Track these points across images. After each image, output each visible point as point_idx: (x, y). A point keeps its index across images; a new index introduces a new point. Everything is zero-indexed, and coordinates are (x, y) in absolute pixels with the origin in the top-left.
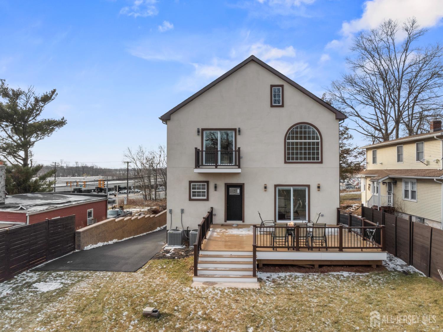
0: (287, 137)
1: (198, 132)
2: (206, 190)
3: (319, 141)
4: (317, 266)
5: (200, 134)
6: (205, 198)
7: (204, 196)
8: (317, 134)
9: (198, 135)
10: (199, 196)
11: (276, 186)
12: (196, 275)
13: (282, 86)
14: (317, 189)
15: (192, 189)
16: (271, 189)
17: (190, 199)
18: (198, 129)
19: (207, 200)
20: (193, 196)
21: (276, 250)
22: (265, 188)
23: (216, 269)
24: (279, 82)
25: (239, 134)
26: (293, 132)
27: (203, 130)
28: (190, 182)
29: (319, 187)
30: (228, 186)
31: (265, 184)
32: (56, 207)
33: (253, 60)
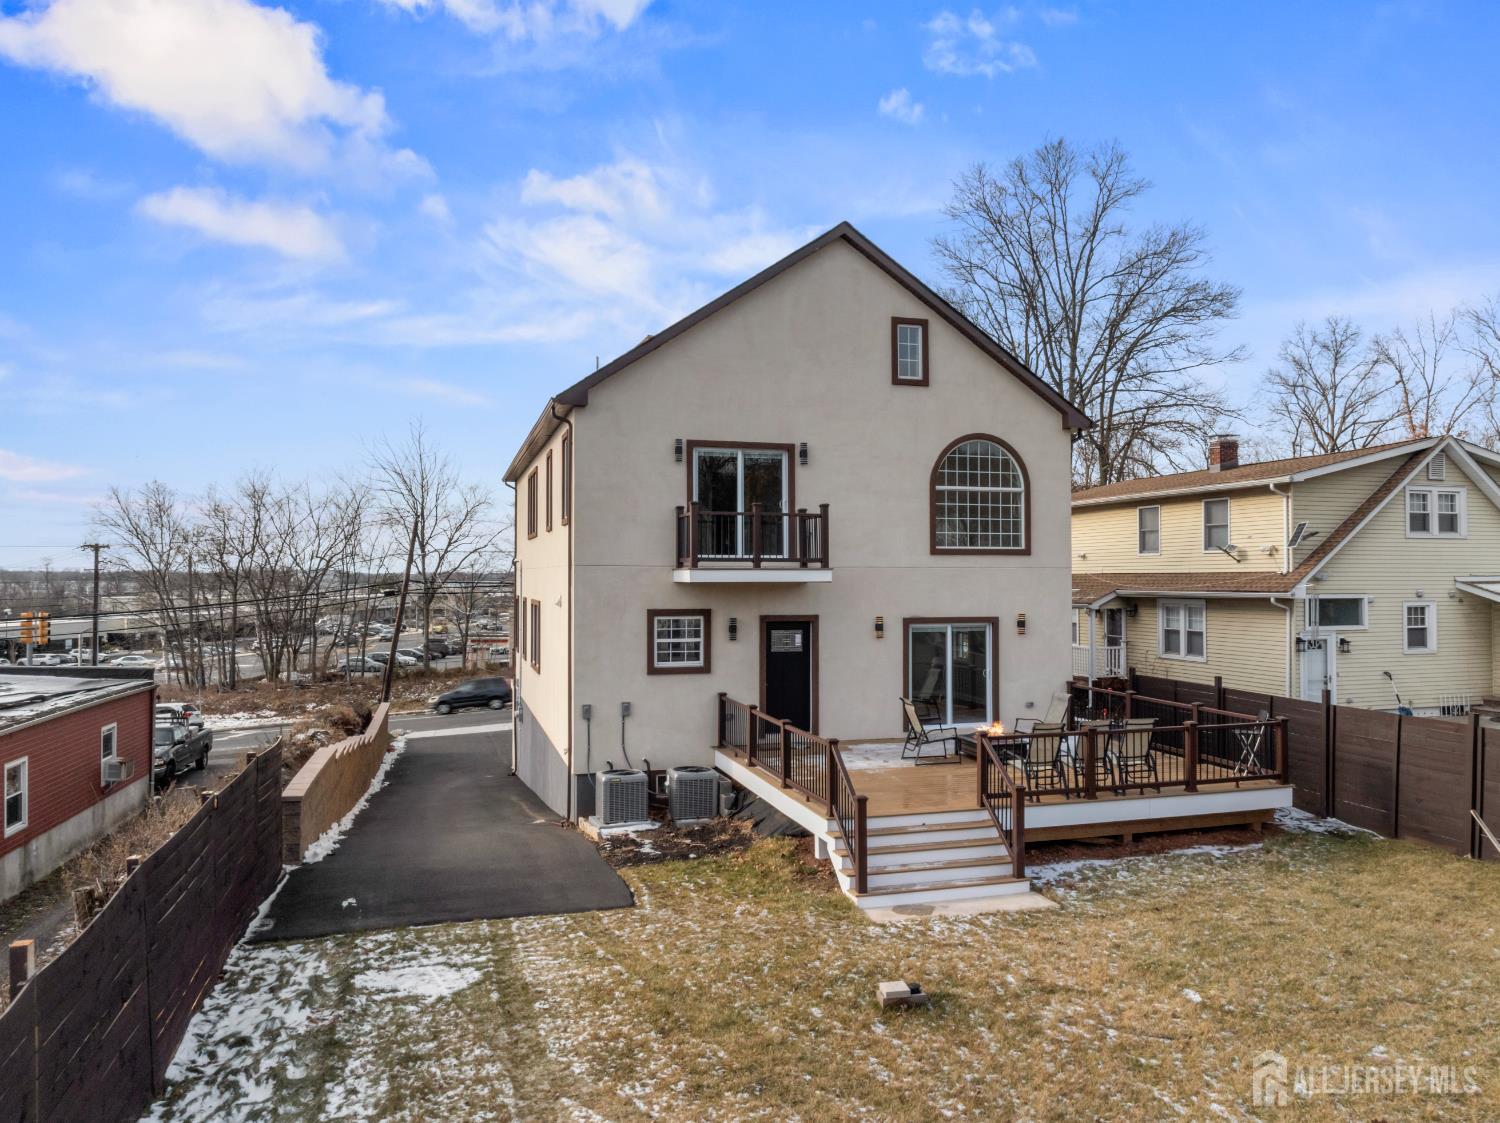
0: (936, 478)
1: (678, 450)
2: (701, 640)
3: (1021, 489)
4: (1128, 839)
5: (684, 456)
6: (700, 663)
7: (695, 657)
8: (1014, 470)
9: (679, 460)
10: (677, 657)
11: (907, 622)
12: (865, 889)
13: (924, 324)
14: (1016, 629)
15: (659, 637)
16: (895, 633)
17: (652, 671)
18: (679, 441)
19: (706, 669)
20: (662, 658)
22: (879, 627)
24: (913, 309)
25: (804, 463)
26: (951, 463)
27: (692, 444)
28: (652, 614)
29: (1021, 624)
30: (769, 625)
31: (879, 618)
32: (14, 720)
33: (846, 237)
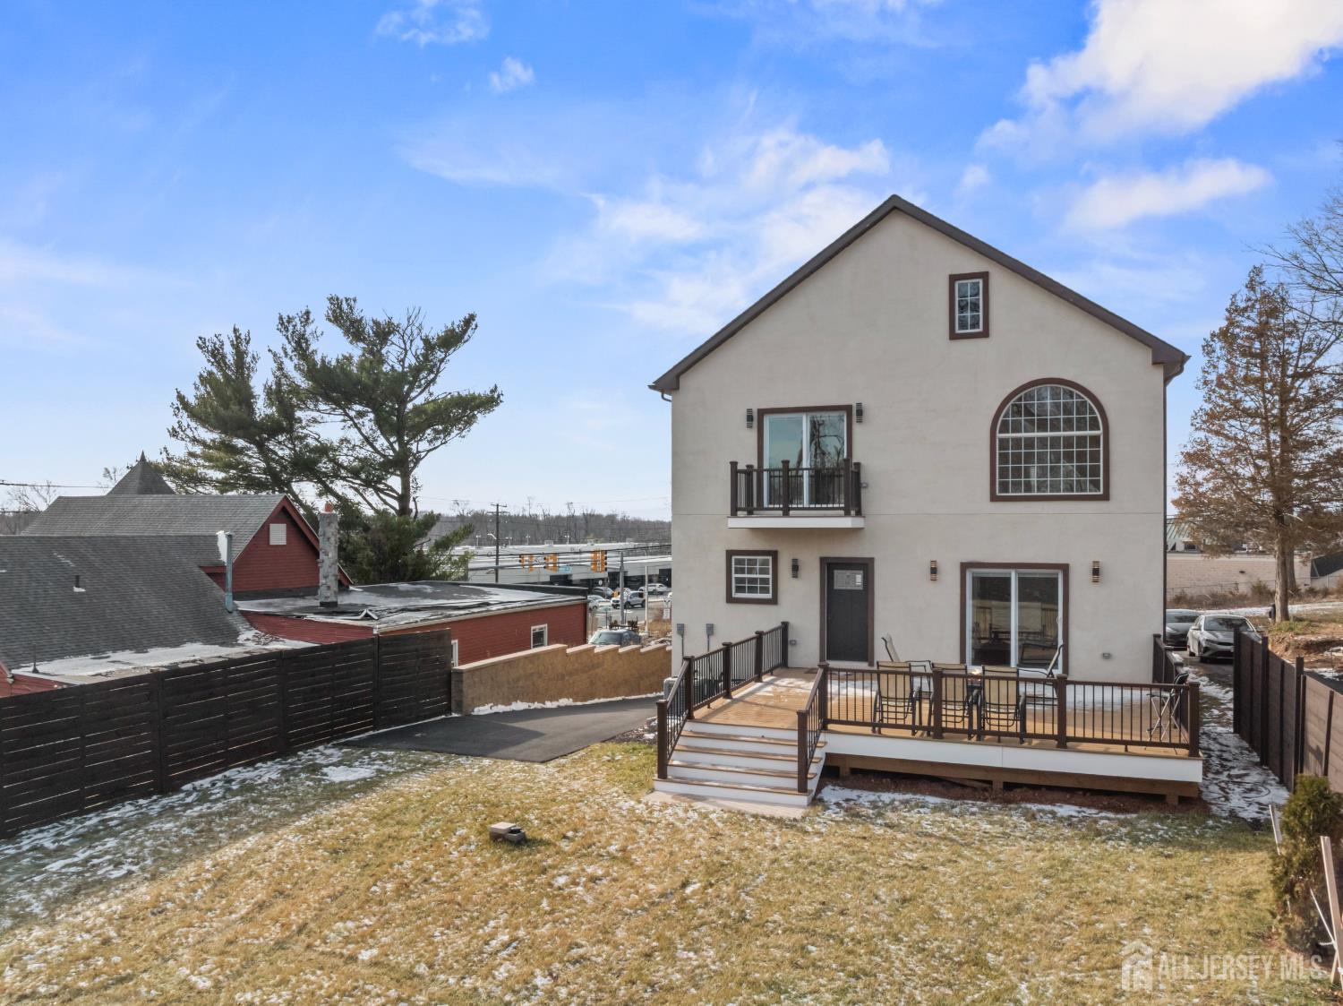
0: (999, 423)
1: (750, 418)
2: (770, 576)
3: (1100, 432)
4: (998, 786)
5: (755, 423)
6: (769, 596)
7: (765, 590)
8: (1092, 411)
9: (750, 426)
10: (752, 590)
11: (964, 567)
12: (663, 775)
13: (985, 276)
14: (1090, 576)
15: (736, 573)
16: (951, 577)
17: (730, 600)
18: (749, 411)
19: (774, 601)
20: (740, 589)
21: (880, 732)
22: (934, 571)
23: (714, 768)
24: (972, 263)
25: (860, 421)
26: (1016, 410)
27: (762, 413)
28: (730, 554)
29: (1096, 572)
30: (830, 567)
31: (933, 562)
32: (449, 616)
33: (894, 208)
